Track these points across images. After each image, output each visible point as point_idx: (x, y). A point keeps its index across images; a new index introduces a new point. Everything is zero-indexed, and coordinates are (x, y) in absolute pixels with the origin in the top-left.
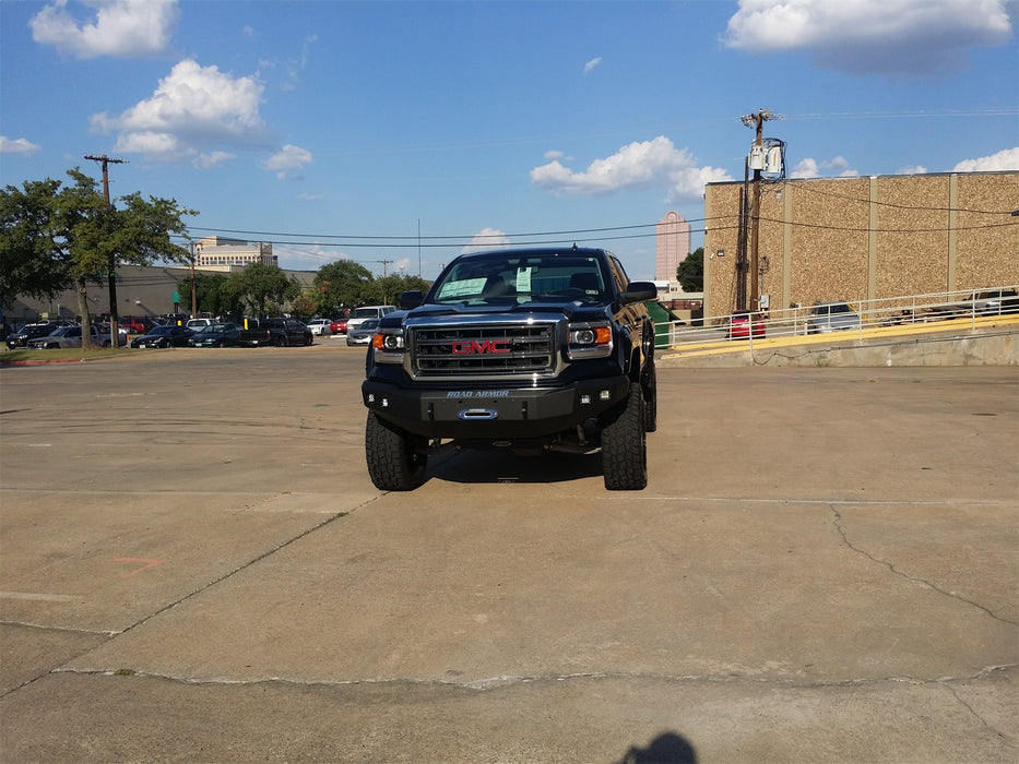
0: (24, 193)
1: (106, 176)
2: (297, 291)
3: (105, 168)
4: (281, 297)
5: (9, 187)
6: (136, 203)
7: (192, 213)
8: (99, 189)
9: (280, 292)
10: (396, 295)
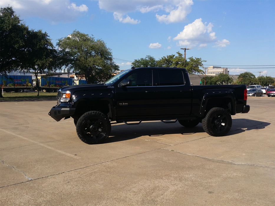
0: (167, 58)
1: (185, 53)
2: (232, 81)
3: (185, 51)
4: (227, 82)
5: (164, 57)
6: (192, 59)
7: (205, 61)
8: (183, 56)
9: (228, 81)
10: (263, 82)
